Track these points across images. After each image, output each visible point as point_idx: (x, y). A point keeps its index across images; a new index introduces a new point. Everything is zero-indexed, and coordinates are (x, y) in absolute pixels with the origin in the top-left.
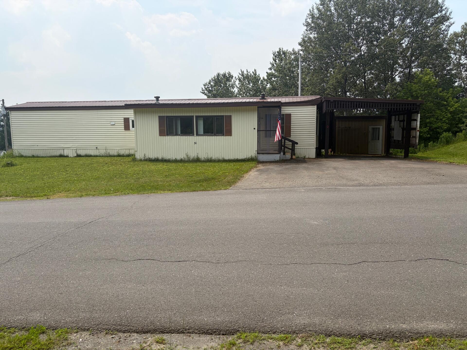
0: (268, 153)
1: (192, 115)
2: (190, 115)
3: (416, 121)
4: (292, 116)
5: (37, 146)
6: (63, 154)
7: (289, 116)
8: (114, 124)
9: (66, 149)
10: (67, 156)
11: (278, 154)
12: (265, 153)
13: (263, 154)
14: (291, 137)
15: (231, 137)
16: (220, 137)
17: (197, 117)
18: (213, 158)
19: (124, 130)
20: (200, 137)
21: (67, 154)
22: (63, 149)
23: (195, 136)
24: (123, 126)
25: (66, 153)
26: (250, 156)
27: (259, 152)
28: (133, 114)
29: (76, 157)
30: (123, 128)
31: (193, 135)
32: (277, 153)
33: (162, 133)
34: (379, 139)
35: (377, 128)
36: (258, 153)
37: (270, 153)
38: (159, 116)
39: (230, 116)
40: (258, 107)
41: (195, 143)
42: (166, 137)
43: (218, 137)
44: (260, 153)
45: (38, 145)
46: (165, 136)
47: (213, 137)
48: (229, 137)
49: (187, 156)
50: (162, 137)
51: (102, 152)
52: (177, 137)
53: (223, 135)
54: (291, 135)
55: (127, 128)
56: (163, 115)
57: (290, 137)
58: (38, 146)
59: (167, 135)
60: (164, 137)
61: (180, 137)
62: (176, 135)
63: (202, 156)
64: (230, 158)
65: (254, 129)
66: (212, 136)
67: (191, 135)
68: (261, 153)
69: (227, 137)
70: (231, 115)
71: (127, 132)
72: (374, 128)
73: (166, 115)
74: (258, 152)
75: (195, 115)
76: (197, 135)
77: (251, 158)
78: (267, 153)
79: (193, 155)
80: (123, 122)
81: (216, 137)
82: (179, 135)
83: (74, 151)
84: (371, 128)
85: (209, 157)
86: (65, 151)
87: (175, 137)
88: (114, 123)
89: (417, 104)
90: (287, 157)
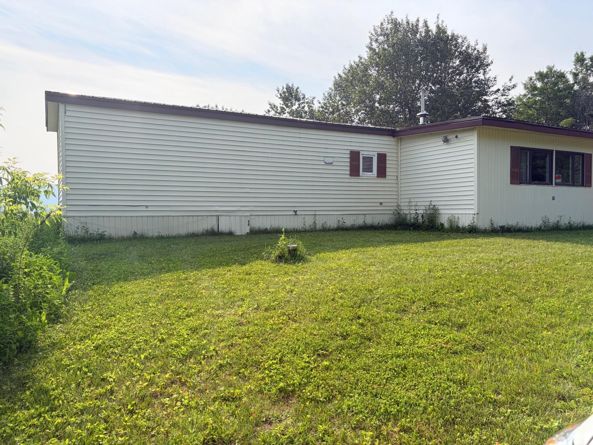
2: (549, 148)
6: (216, 229)
8: (332, 163)
9: (225, 216)
15: (591, 189)
16: (580, 188)
17: (556, 153)
19: (349, 176)
20: (558, 188)
21: (228, 229)
23: (554, 185)
24: (348, 168)
25: (224, 227)
29: (248, 235)
30: (348, 172)
31: (551, 184)
33: (513, 179)
38: (511, 147)
41: (553, 199)
42: (519, 186)
45: (147, 207)
47: (573, 188)
50: (514, 186)
53: (583, 186)
55: (354, 171)
56: (517, 145)
58: (149, 209)
59: (520, 183)
66: (571, 186)
69: (587, 189)
71: (354, 180)
73: (520, 145)
75: (554, 148)
80: (348, 160)
82: (534, 184)
83: (245, 221)
85: (571, 222)
86: (223, 220)
87: (530, 187)
88: (330, 160)
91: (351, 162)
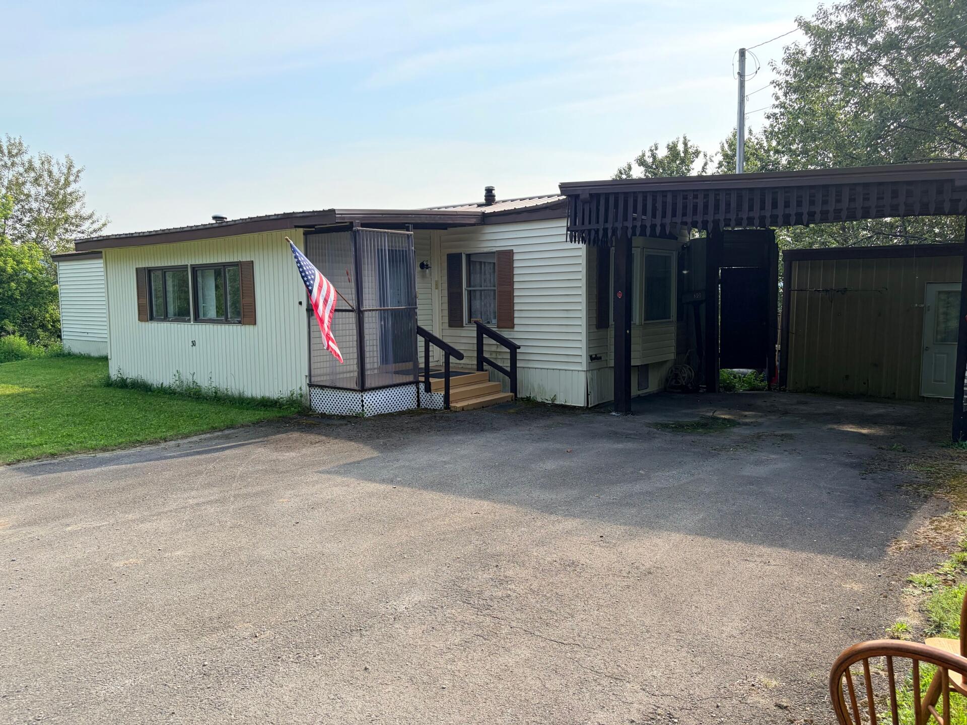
1: (186, 263)
2: (183, 264)
4: (516, 257)
5: (86, 335)
7: (506, 258)
13: (324, 388)
14: (516, 329)
15: (256, 327)
16: (235, 327)
20: (200, 327)
27: (312, 382)
31: (189, 321)
32: (354, 390)
36: (311, 385)
38: (137, 269)
39: (252, 264)
40: (305, 234)
41: (194, 344)
42: (149, 325)
43: (231, 328)
44: (315, 386)
45: (88, 333)
46: (148, 321)
47: (223, 327)
48: (251, 327)
50: (143, 323)
52: (165, 325)
53: (241, 323)
54: (516, 321)
57: (513, 327)
58: (89, 335)
60: (147, 323)
61: (169, 324)
62: (165, 318)
63: (204, 383)
65: (300, 304)
66: (221, 323)
67: (187, 321)
68: (319, 386)
69: (247, 327)
70: (252, 259)
73: (145, 265)
74: (310, 380)
76: (197, 319)
79: (187, 377)
81: (227, 326)
82: (169, 320)
84: (932, 291)
85: (215, 386)
87: (162, 325)
90: (435, 400)
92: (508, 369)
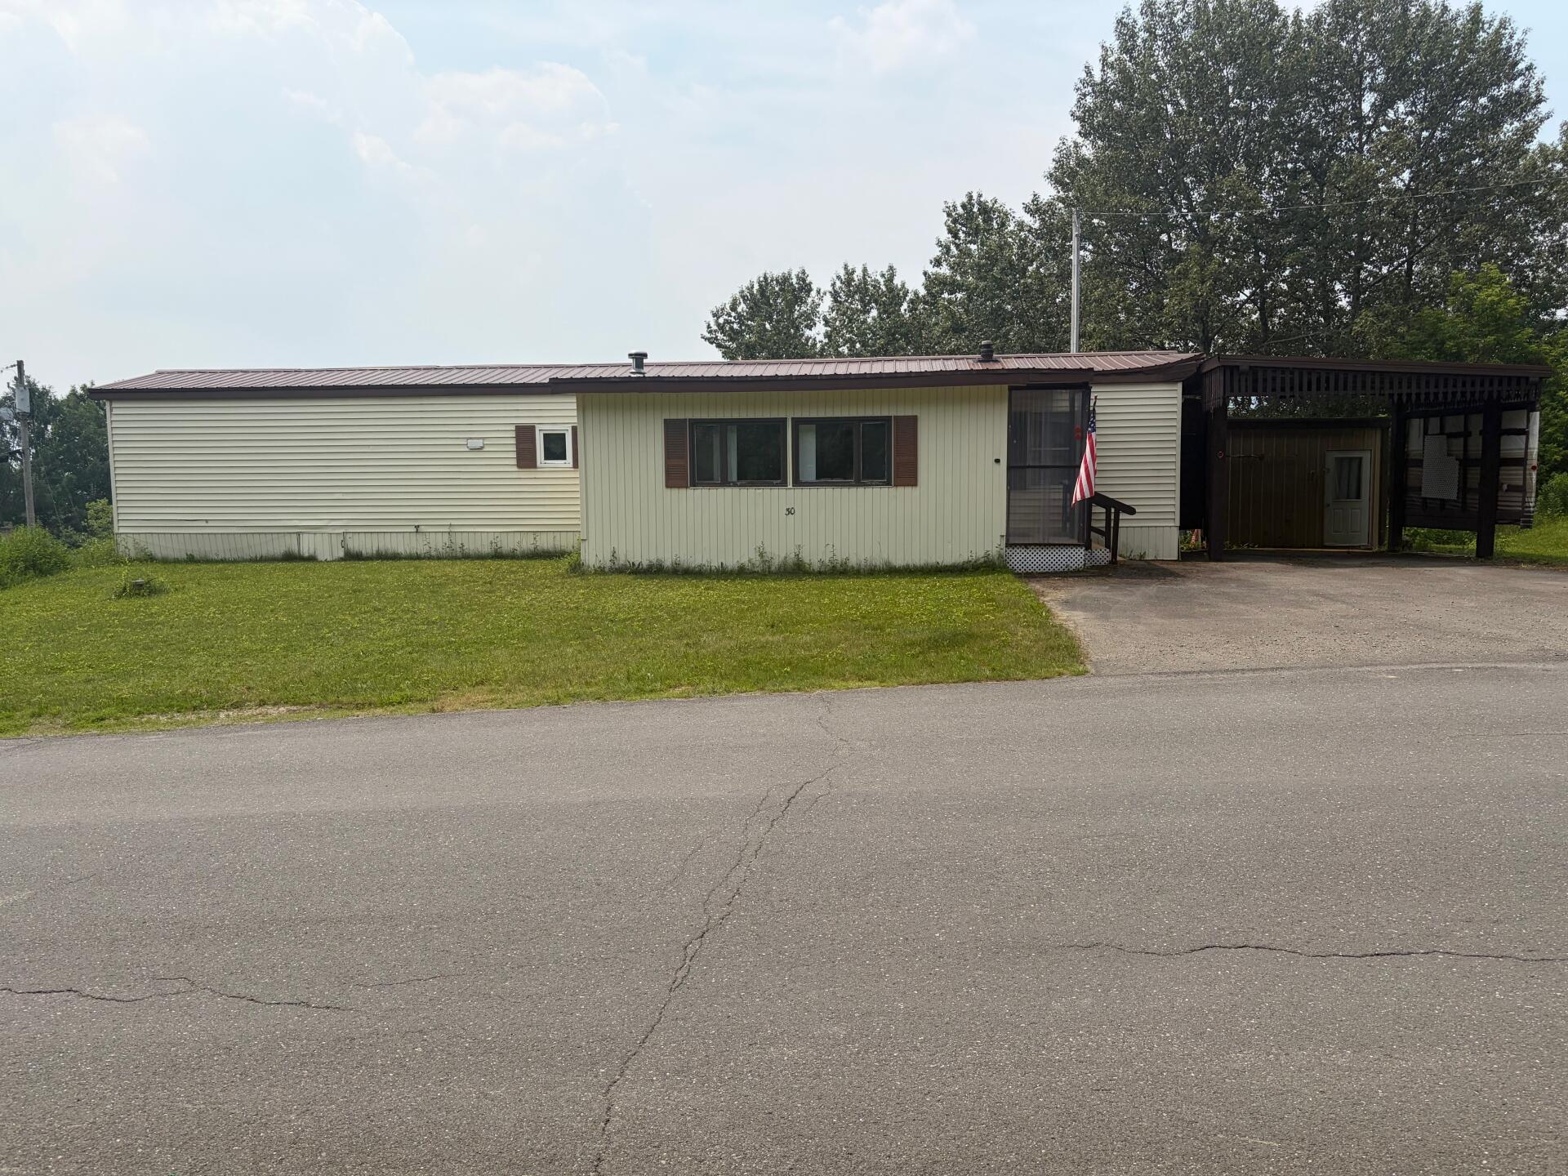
0: (1045, 545)
1: (782, 415)
2: (774, 415)
3: (1524, 437)
5: (204, 524)
6: (296, 551)
8: (482, 448)
9: (309, 533)
10: (312, 559)
11: (1079, 545)
12: (1035, 545)
13: (1026, 546)
15: (918, 488)
16: (877, 490)
17: (797, 422)
18: (853, 562)
19: (515, 469)
20: (806, 491)
21: (312, 552)
22: (298, 534)
23: (790, 485)
24: (514, 455)
25: (306, 547)
26: (981, 554)
27: (1011, 541)
28: (575, 413)
29: (341, 559)
30: (514, 462)
31: (784, 484)
32: (1074, 545)
33: (674, 479)
34: (1358, 496)
35: (1351, 459)
36: (1008, 545)
37: (1050, 545)
38: (665, 420)
39: (914, 419)
40: (1011, 389)
41: (790, 512)
42: (690, 491)
43: (869, 490)
44: (1016, 545)
45: (207, 521)
46: (687, 487)
47: (853, 490)
48: (908, 490)
49: (761, 555)
50: (675, 491)
51: (438, 543)
52: (729, 490)
53: (888, 484)
55: (525, 459)
56: (681, 416)
58: (210, 524)
59: (694, 485)
60: (683, 491)
61: (736, 490)
62: (725, 483)
63: (815, 556)
64: (910, 563)
65: (997, 461)
66: (850, 485)
67: (777, 485)
68: (1020, 545)
69: (901, 489)
70: (915, 414)
71: (526, 474)
72: (1342, 459)
73: (689, 416)
74: (1007, 540)
75: (789, 414)
76: (798, 483)
77: (985, 562)
78: (1040, 545)
79: (780, 552)
80: (513, 441)
81: (861, 490)
82: (735, 485)
83: (336, 541)
84: (1331, 458)
85: (839, 558)
86: (305, 538)
87: (721, 490)
88: (479, 443)
89: (1531, 380)
90: (1096, 557)
91: (517, 445)
92: (1104, 530)
